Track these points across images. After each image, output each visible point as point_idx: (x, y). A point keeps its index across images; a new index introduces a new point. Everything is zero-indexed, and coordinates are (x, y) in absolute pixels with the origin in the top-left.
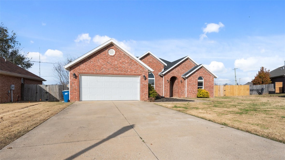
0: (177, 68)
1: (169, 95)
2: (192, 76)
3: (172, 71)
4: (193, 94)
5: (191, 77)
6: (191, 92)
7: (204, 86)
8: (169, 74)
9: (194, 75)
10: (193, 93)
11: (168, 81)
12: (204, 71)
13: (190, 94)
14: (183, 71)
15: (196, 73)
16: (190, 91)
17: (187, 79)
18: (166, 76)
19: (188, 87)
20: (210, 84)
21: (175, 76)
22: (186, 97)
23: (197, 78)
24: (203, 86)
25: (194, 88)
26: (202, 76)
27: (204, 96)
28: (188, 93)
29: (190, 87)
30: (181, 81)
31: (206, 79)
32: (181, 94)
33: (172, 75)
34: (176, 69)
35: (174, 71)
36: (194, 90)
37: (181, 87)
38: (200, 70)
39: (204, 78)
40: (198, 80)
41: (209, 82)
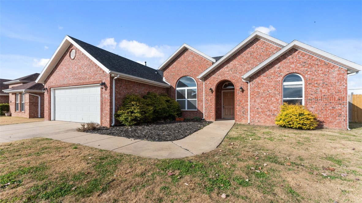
0: (231, 62)
1: (214, 117)
2: (265, 74)
3: (220, 71)
4: (269, 116)
5: (262, 77)
6: (263, 112)
7: (306, 97)
8: (213, 76)
9: (272, 70)
10: (268, 113)
11: (211, 89)
12: (306, 57)
13: (257, 116)
14: (246, 67)
15: (277, 66)
16: (260, 110)
17: (251, 83)
18: (208, 82)
19: (253, 100)
20: (329, 90)
21: (228, 78)
22: (249, 122)
23: (280, 79)
24: (303, 99)
25: (270, 103)
26: (296, 71)
27: (291, 123)
28: (252, 114)
29: (258, 101)
30: (241, 88)
31: (315, 77)
32: (242, 114)
33: (220, 77)
34: (228, 65)
35: (224, 69)
36: (271, 107)
37: (241, 101)
38: (290, 57)
39: (304, 77)
40: (285, 83)
41: (326, 85)
